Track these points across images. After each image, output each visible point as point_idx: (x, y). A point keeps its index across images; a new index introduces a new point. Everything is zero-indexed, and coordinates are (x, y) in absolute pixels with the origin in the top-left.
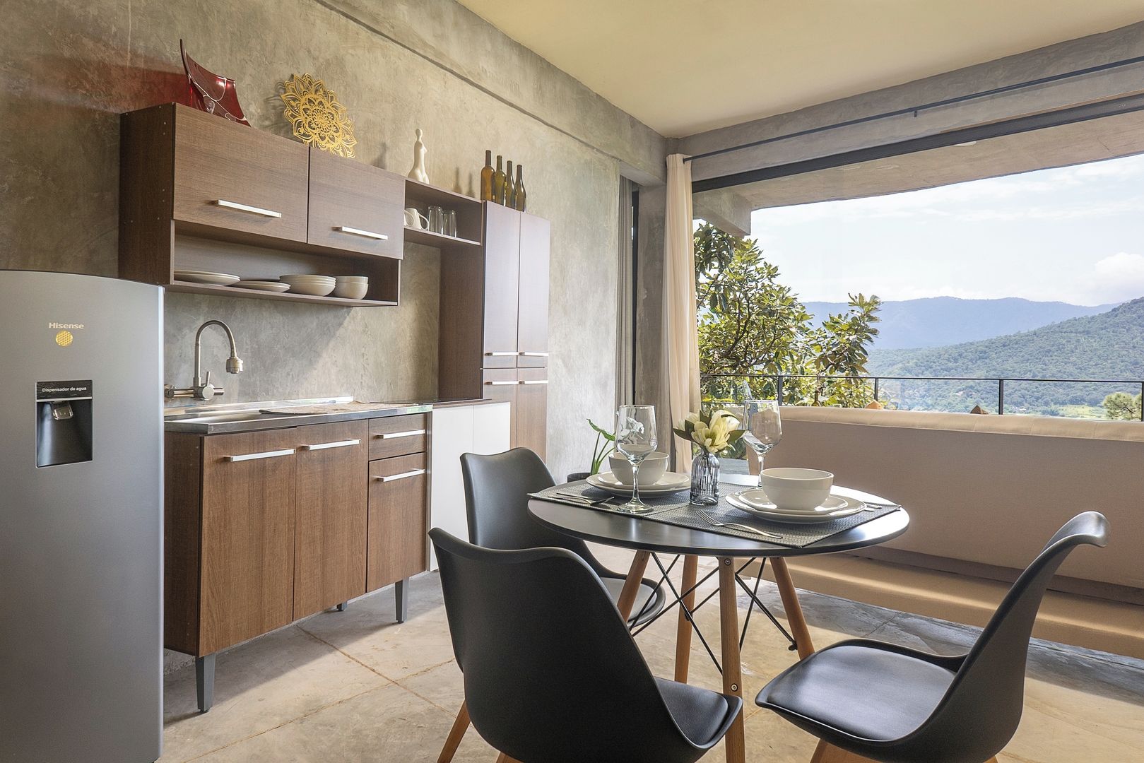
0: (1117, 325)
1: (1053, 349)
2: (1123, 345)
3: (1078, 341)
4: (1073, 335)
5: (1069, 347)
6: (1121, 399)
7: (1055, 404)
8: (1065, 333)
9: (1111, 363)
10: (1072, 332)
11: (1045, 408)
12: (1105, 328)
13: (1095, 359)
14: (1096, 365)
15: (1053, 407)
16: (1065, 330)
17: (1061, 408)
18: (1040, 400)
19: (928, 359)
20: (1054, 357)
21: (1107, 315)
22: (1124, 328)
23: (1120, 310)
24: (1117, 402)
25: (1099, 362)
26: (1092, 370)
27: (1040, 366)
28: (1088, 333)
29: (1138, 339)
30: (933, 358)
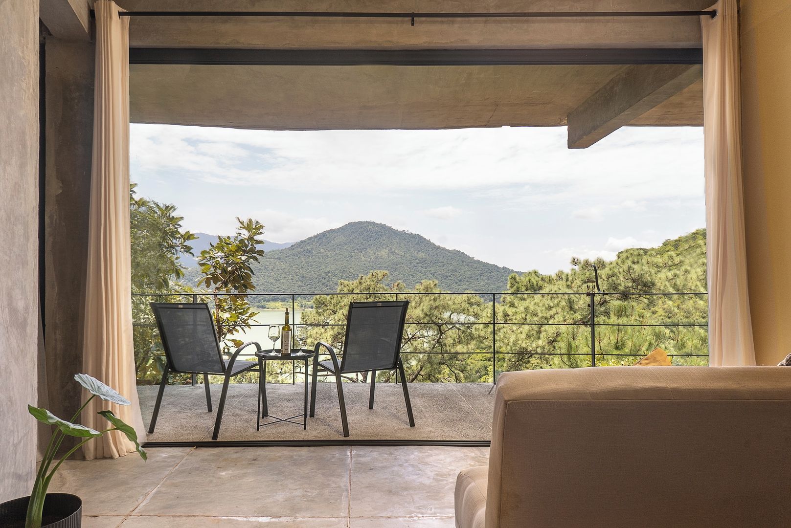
0: (294, 255)
1: (262, 268)
2: (297, 266)
3: (275, 263)
4: (272, 260)
5: (271, 267)
6: (322, 298)
7: (264, 301)
8: (268, 258)
9: (292, 276)
10: (272, 258)
11: (258, 304)
12: (288, 256)
13: (284, 274)
14: (284, 278)
15: (263, 303)
16: (268, 257)
17: (267, 303)
18: (256, 299)
19: (189, 274)
20: (263, 273)
21: (289, 249)
22: (297, 256)
23: (295, 246)
24: (320, 300)
25: (286, 276)
26: (282, 281)
27: (255, 279)
28: (280, 259)
29: (304, 263)
30: (193, 273)
